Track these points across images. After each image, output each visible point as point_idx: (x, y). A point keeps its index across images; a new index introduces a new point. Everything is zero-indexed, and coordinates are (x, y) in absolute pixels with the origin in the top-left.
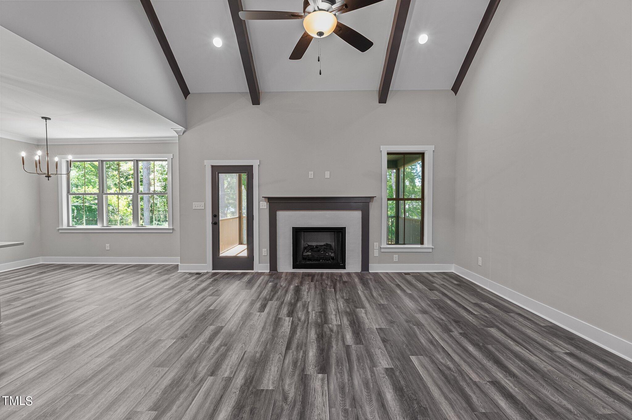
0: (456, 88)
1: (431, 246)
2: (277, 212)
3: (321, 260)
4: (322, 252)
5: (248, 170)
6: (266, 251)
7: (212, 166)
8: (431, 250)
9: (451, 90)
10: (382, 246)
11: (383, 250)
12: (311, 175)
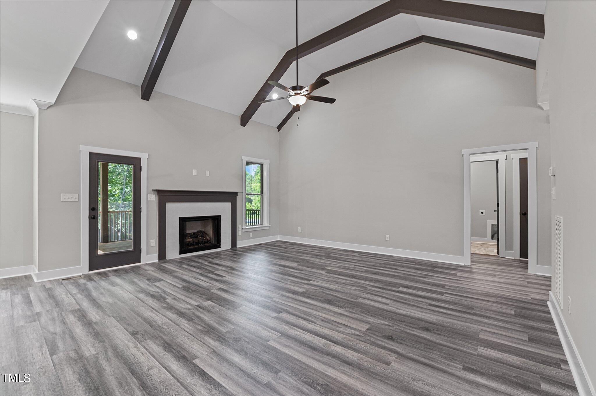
0: (279, 128)
1: (269, 225)
2: (166, 204)
3: (199, 244)
4: (200, 237)
5: (135, 162)
6: (154, 242)
7: (91, 154)
8: (268, 228)
9: (277, 128)
10: (244, 228)
11: (244, 231)
12: (195, 172)
